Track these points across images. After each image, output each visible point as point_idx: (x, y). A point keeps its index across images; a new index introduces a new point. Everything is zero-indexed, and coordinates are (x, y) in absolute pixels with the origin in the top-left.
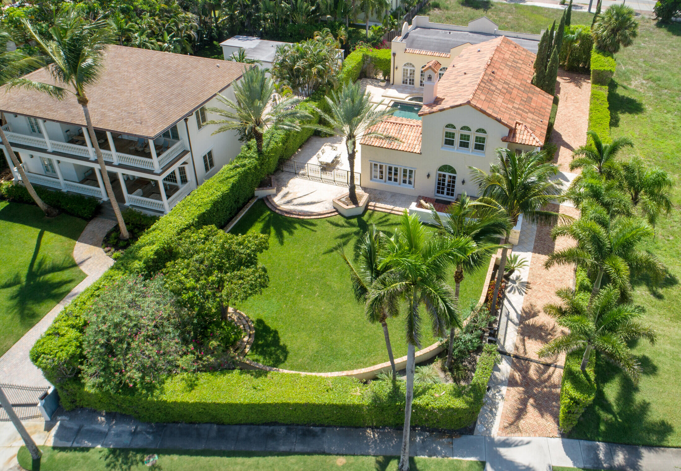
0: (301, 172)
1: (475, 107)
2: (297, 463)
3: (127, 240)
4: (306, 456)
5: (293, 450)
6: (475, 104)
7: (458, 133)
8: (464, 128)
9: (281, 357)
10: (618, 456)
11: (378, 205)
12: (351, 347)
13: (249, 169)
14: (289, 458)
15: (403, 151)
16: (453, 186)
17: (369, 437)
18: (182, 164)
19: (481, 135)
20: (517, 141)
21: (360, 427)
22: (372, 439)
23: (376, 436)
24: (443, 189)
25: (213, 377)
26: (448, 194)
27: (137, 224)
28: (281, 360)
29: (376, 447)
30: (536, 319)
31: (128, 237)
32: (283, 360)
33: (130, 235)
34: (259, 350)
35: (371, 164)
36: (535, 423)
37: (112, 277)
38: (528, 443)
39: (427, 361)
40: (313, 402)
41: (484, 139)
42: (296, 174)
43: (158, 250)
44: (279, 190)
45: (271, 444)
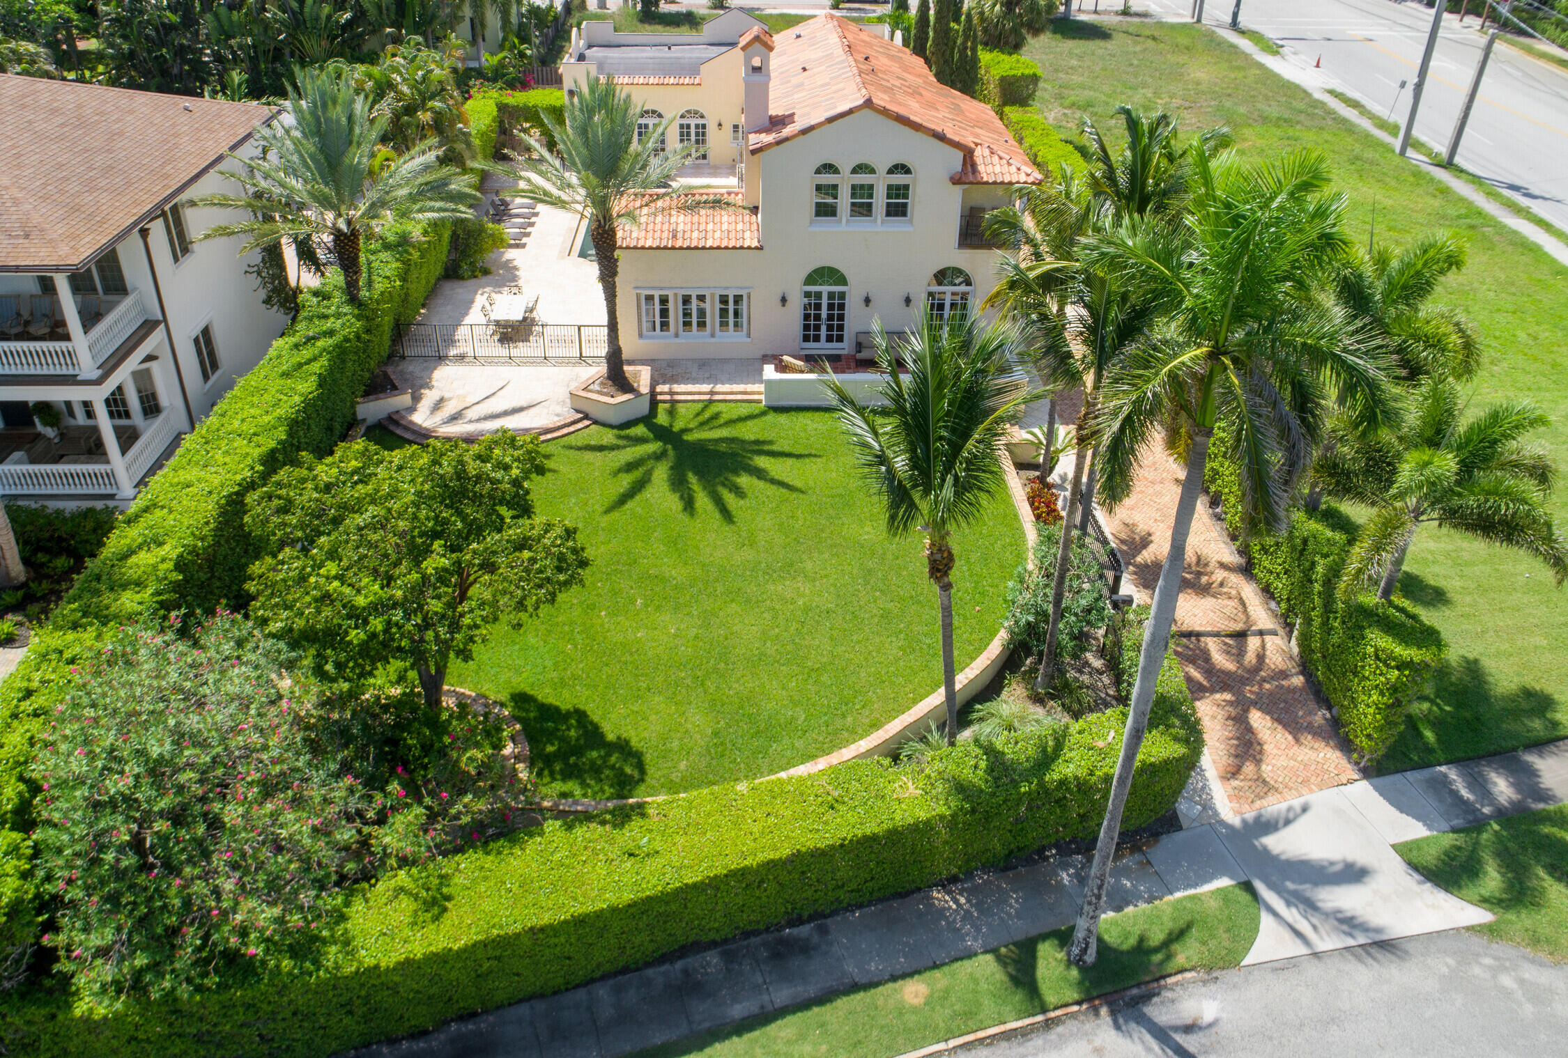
0: (453, 352)
1: (885, 112)
2: (802, 1037)
3: (24, 585)
4: (816, 1010)
5: (770, 1008)
6: (883, 104)
7: (845, 182)
8: (859, 169)
9: (628, 770)
10: (1495, 784)
11: (677, 388)
12: (796, 703)
13: (347, 340)
14: (772, 1029)
15: (719, 248)
16: (841, 318)
17: (944, 909)
18: (143, 362)
19: (899, 179)
20: (985, 179)
21: (908, 894)
22: (956, 911)
23: (963, 900)
24: (817, 328)
25: (491, 858)
26: (829, 339)
27: (39, 540)
28: (632, 777)
29: (978, 930)
30: (1152, 548)
31: (23, 578)
32: (636, 774)
33: (28, 572)
34: (557, 767)
35: (638, 296)
36: (1292, 763)
37: (61, 652)
38: (1305, 809)
39: (990, 688)
40: (811, 845)
41: (906, 187)
42: (441, 359)
43: (181, 556)
44: (417, 399)
45: (702, 1010)
